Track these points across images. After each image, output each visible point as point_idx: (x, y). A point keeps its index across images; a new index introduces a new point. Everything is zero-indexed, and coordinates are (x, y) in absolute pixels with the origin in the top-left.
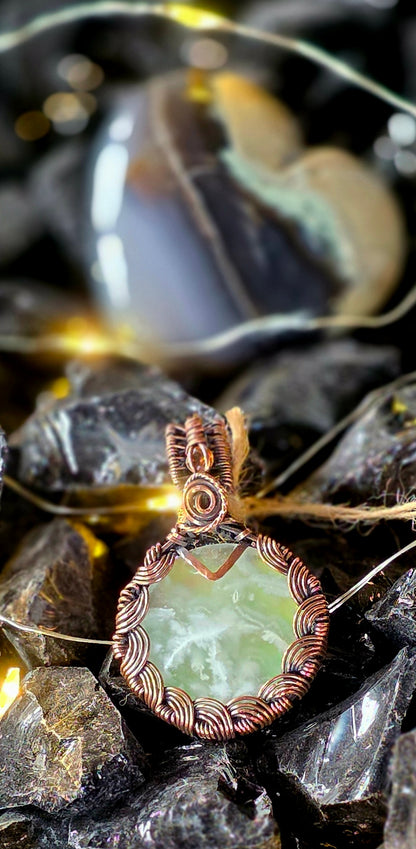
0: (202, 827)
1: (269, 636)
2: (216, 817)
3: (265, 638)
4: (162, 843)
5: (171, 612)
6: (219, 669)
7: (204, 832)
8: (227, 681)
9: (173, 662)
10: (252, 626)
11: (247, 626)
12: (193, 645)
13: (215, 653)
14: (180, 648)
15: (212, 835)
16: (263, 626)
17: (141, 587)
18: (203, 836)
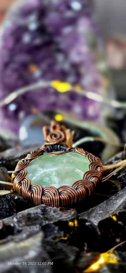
0: (42, 213)
1: (78, 171)
2: (49, 210)
3: (76, 171)
4: (21, 219)
5: (38, 166)
6: (56, 179)
7: (42, 215)
8: (58, 183)
9: (36, 178)
10: (71, 168)
11: (69, 167)
12: (45, 173)
13: (54, 174)
14: (40, 174)
15: (46, 216)
16: (75, 168)
17: (27, 160)
18: (41, 216)
